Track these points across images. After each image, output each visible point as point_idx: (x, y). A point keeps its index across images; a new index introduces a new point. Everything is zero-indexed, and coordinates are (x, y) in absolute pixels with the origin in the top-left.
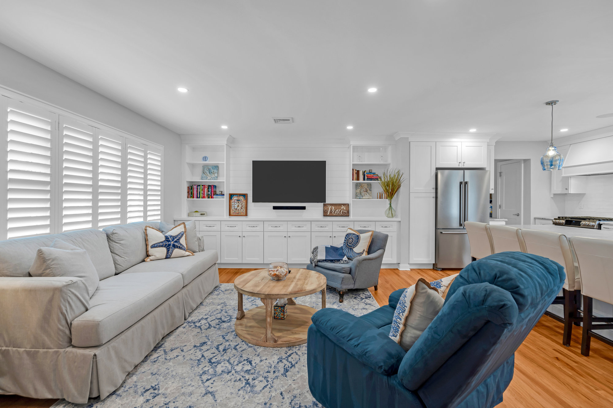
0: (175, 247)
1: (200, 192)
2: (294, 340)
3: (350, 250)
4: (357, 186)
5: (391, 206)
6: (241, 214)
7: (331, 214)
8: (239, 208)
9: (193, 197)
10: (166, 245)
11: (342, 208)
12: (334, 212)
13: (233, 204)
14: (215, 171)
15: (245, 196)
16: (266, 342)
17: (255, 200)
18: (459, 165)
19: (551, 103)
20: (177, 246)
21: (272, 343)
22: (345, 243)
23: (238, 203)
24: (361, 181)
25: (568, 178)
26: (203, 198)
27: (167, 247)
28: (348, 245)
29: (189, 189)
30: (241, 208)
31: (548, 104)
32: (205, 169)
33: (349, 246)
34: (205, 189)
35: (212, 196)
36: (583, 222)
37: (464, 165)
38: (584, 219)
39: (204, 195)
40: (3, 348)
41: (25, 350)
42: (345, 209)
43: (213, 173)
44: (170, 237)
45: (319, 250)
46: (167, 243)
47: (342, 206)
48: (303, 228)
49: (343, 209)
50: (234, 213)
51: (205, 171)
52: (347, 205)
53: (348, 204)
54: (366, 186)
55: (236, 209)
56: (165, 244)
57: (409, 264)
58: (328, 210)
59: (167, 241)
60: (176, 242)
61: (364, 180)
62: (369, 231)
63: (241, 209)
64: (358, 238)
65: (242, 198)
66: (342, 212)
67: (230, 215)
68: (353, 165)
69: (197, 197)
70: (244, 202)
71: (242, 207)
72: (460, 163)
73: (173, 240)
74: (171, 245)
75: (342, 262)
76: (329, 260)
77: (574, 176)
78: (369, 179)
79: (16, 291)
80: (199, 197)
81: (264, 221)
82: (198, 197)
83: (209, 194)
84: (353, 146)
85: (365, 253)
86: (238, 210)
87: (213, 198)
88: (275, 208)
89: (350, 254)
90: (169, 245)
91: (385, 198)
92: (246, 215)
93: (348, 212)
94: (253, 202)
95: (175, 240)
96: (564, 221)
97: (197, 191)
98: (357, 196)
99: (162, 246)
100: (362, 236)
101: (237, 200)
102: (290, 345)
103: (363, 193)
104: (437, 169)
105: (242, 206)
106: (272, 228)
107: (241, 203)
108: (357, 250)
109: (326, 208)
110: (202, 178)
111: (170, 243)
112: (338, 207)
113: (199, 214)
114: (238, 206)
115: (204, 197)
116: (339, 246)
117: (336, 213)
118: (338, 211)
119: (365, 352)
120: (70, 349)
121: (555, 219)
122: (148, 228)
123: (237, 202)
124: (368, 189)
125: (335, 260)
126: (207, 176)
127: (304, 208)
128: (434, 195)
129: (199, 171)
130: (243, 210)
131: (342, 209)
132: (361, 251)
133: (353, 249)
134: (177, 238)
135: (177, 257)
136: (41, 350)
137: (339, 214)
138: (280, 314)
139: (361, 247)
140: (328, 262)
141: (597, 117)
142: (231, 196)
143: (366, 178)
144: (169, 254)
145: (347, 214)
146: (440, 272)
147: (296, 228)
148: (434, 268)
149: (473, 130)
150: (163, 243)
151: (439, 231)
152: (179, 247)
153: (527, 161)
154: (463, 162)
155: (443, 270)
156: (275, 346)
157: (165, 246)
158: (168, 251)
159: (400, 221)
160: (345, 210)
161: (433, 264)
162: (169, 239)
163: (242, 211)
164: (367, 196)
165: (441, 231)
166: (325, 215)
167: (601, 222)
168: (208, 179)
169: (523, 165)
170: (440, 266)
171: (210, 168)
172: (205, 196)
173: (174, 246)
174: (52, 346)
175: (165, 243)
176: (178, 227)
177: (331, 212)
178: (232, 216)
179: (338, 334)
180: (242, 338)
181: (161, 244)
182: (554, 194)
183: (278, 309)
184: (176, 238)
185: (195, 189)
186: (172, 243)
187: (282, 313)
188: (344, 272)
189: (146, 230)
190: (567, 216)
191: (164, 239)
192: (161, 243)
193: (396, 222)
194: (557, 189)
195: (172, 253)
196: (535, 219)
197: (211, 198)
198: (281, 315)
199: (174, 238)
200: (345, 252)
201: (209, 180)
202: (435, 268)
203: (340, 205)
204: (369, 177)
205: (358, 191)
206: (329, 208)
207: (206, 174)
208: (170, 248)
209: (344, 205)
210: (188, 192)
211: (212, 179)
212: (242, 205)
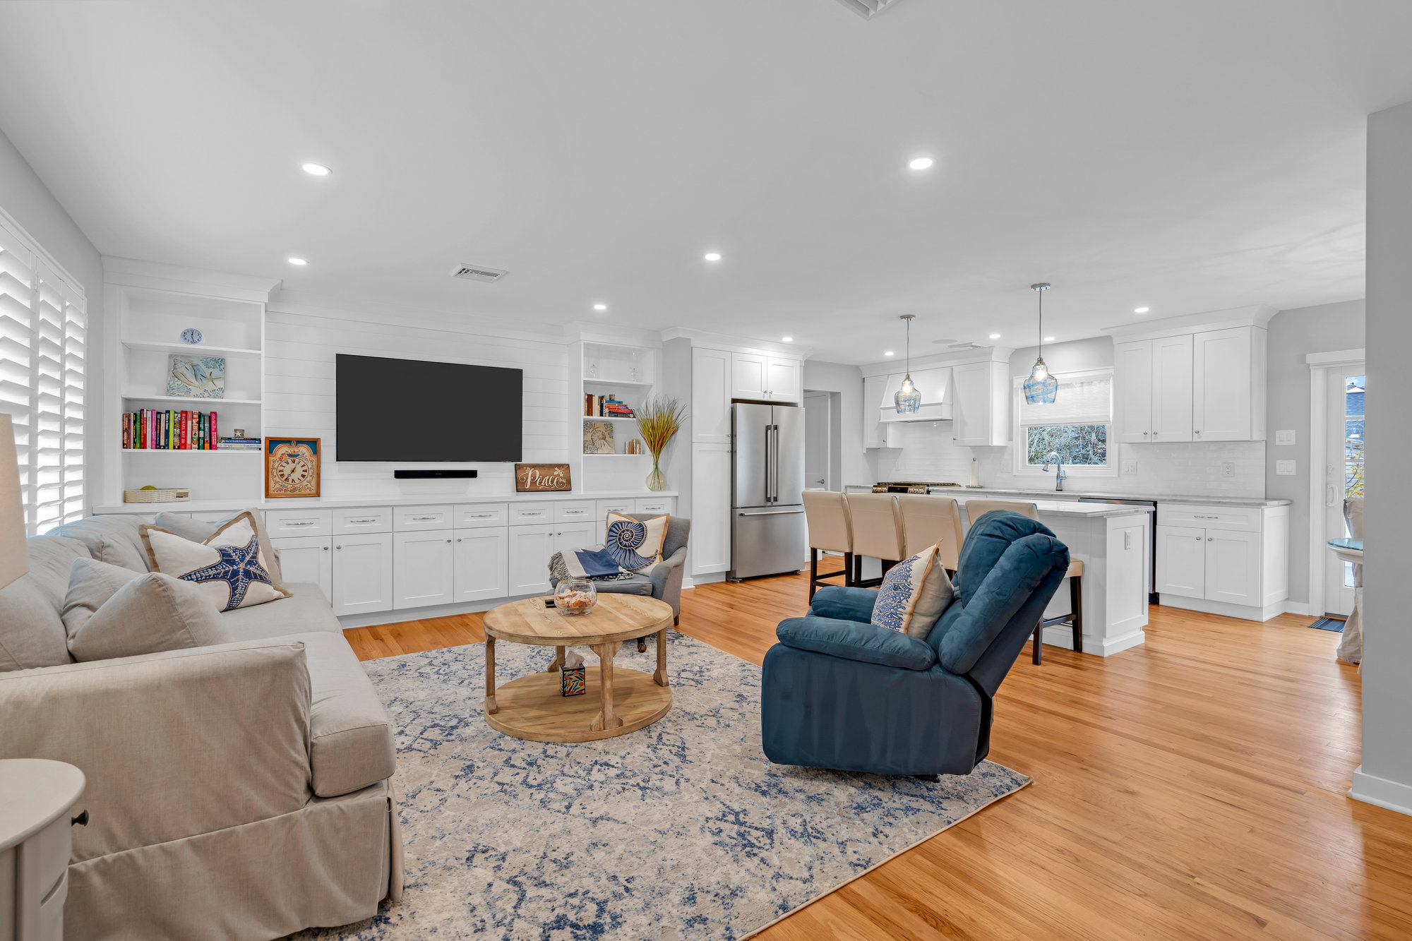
0: (250, 578)
1: (167, 432)
2: (646, 716)
3: (628, 554)
4: (588, 426)
5: (657, 467)
6: (303, 492)
7: (533, 488)
8: (296, 476)
9: (143, 446)
10: (226, 573)
11: (556, 473)
12: (540, 483)
13: (276, 464)
14: (216, 372)
15: (314, 444)
16: (604, 729)
17: (343, 455)
18: (764, 396)
19: (908, 317)
20: (255, 574)
21: (614, 727)
22: (615, 541)
23: (294, 462)
24: (596, 416)
25: (886, 424)
26: (179, 448)
27: (231, 578)
28: (621, 544)
29: (129, 420)
30: (303, 476)
31: (903, 317)
32: (179, 365)
33: (625, 546)
34: (189, 423)
35: (214, 442)
36: (910, 489)
37: (770, 397)
38: (910, 485)
39: (186, 438)
40: (105, 857)
41: (189, 840)
42: (562, 475)
43: (208, 377)
44: (234, 552)
45: (565, 558)
46: (227, 569)
47: (556, 469)
48: (490, 519)
49: (558, 475)
50: (280, 490)
51: (179, 370)
52: (566, 467)
53: (568, 466)
54: (602, 429)
55: (287, 479)
56: (223, 570)
57: (692, 576)
58: (527, 479)
59: (227, 561)
60: (250, 563)
61: (602, 414)
62: (659, 516)
63: (301, 478)
64: (642, 529)
65: (304, 450)
66: (557, 482)
67: (267, 495)
68: (585, 382)
69: (158, 446)
70: (312, 461)
71: (304, 473)
72: (765, 392)
73: (242, 560)
74: (239, 571)
75: (623, 578)
76: (597, 576)
77: (892, 423)
78: (613, 413)
79: (152, 690)
80: (166, 446)
81: (393, 507)
82: (162, 443)
83: (202, 435)
84: (585, 343)
85: (658, 556)
86: (293, 481)
87: (216, 448)
88: (399, 475)
89: (631, 561)
90: (236, 573)
91: (640, 453)
92: (318, 494)
93: (569, 482)
94: (339, 458)
95: (248, 558)
96: (886, 489)
97: (157, 428)
98: (589, 447)
99: (215, 578)
100: (649, 524)
101: (290, 455)
102: (645, 723)
103: (598, 443)
104: (734, 401)
105: (305, 471)
106: (415, 522)
107: (302, 463)
108: (643, 551)
109: (521, 474)
110: (170, 390)
111: (235, 567)
112: (546, 471)
113: (172, 495)
114: (293, 471)
115: (182, 446)
116: (597, 549)
117: (545, 485)
118: (548, 479)
119: (897, 649)
120: (314, 807)
121: (874, 486)
122: (150, 531)
123: (290, 461)
124: (606, 433)
125: (608, 575)
126: (189, 387)
127: (473, 474)
128: (728, 447)
129: (160, 370)
130: (309, 482)
131: (556, 476)
132: (652, 553)
133: (637, 551)
134: (251, 555)
135: (255, 603)
136: (239, 828)
137: (549, 486)
138: (577, 684)
139: (650, 546)
140: (595, 580)
141: (934, 342)
142: (273, 443)
143: (606, 410)
144: (237, 596)
145: (566, 486)
146: (739, 584)
147: (474, 520)
148: (728, 580)
149: (788, 339)
150: (216, 569)
151: (739, 511)
152: (261, 576)
153: (835, 396)
154: (769, 391)
155: (744, 580)
156: (620, 733)
157: (223, 578)
158: (234, 589)
159: (677, 497)
160: (561, 477)
161: (726, 572)
162: (231, 557)
163: (305, 483)
164: (606, 448)
165: (742, 511)
166: (520, 487)
167: (930, 488)
168: (193, 393)
169: (829, 400)
170: (739, 575)
171: (195, 363)
172: (189, 442)
173: (248, 575)
174: (270, 810)
175: (223, 568)
176: (235, 525)
177: (533, 482)
178: (275, 497)
179: (843, 642)
180: (542, 738)
181: (212, 572)
182: (867, 449)
183: (571, 675)
184: (248, 553)
185: (149, 423)
186: (242, 566)
187: (580, 681)
188: (645, 592)
189: (145, 536)
190: (889, 481)
191: (217, 558)
192: (211, 568)
193: (670, 499)
194: (872, 442)
195: (244, 594)
196: (846, 487)
197: (210, 449)
198: (578, 686)
199: (243, 552)
200: (617, 559)
201: (195, 398)
202: (730, 577)
203: (552, 466)
204: (612, 410)
205: (589, 438)
206: (528, 474)
207: (182, 378)
208: (238, 580)
209: (559, 466)
210: (126, 430)
211: (206, 394)
212: (305, 468)
